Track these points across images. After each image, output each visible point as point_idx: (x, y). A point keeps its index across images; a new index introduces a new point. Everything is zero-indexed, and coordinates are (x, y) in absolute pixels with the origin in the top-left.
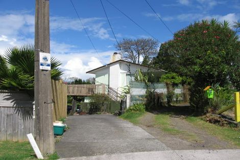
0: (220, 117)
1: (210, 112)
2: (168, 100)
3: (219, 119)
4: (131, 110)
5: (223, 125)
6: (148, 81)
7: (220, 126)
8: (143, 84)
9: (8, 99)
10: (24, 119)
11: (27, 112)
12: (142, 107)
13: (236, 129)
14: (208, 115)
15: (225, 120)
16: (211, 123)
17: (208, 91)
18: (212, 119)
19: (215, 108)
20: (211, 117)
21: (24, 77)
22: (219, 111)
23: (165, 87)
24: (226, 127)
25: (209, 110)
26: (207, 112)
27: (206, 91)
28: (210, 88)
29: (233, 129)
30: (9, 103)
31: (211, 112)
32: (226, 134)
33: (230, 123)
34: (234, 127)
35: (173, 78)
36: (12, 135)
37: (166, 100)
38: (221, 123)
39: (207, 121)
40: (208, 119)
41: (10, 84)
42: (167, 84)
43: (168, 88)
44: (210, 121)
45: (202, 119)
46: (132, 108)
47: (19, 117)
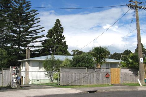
9: (130, 71)
10: (136, 77)
11: (136, 74)
21: (135, 63)
30: (131, 72)
36: (132, 82)
41: (131, 66)
47: (134, 76)
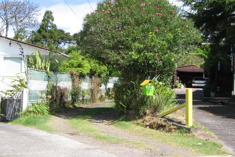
0: (165, 121)
1: (148, 115)
2: (72, 98)
3: (164, 124)
4: (30, 112)
5: (170, 131)
6: (50, 70)
7: (167, 132)
8: (44, 74)
12: (45, 109)
13: (188, 135)
14: (147, 118)
15: (173, 125)
16: (153, 128)
17: (147, 87)
18: (154, 123)
19: (156, 109)
20: (152, 121)
22: (161, 113)
23: (70, 79)
24: (175, 134)
25: (148, 112)
26: (145, 114)
27: (145, 86)
28: (150, 82)
29: (185, 134)
31: (150, 115)
32: (179, 141)
33: (179, 128)
34: (186, 132)
35: (80, 66)
37: (70, 99)
38: (167, 129)
39: (147, 126)
40: (148, 124)
42: (72, 75)
43: (73, 81)
44: (151, 126)
45: (138, 124)
46: (31, 109)
